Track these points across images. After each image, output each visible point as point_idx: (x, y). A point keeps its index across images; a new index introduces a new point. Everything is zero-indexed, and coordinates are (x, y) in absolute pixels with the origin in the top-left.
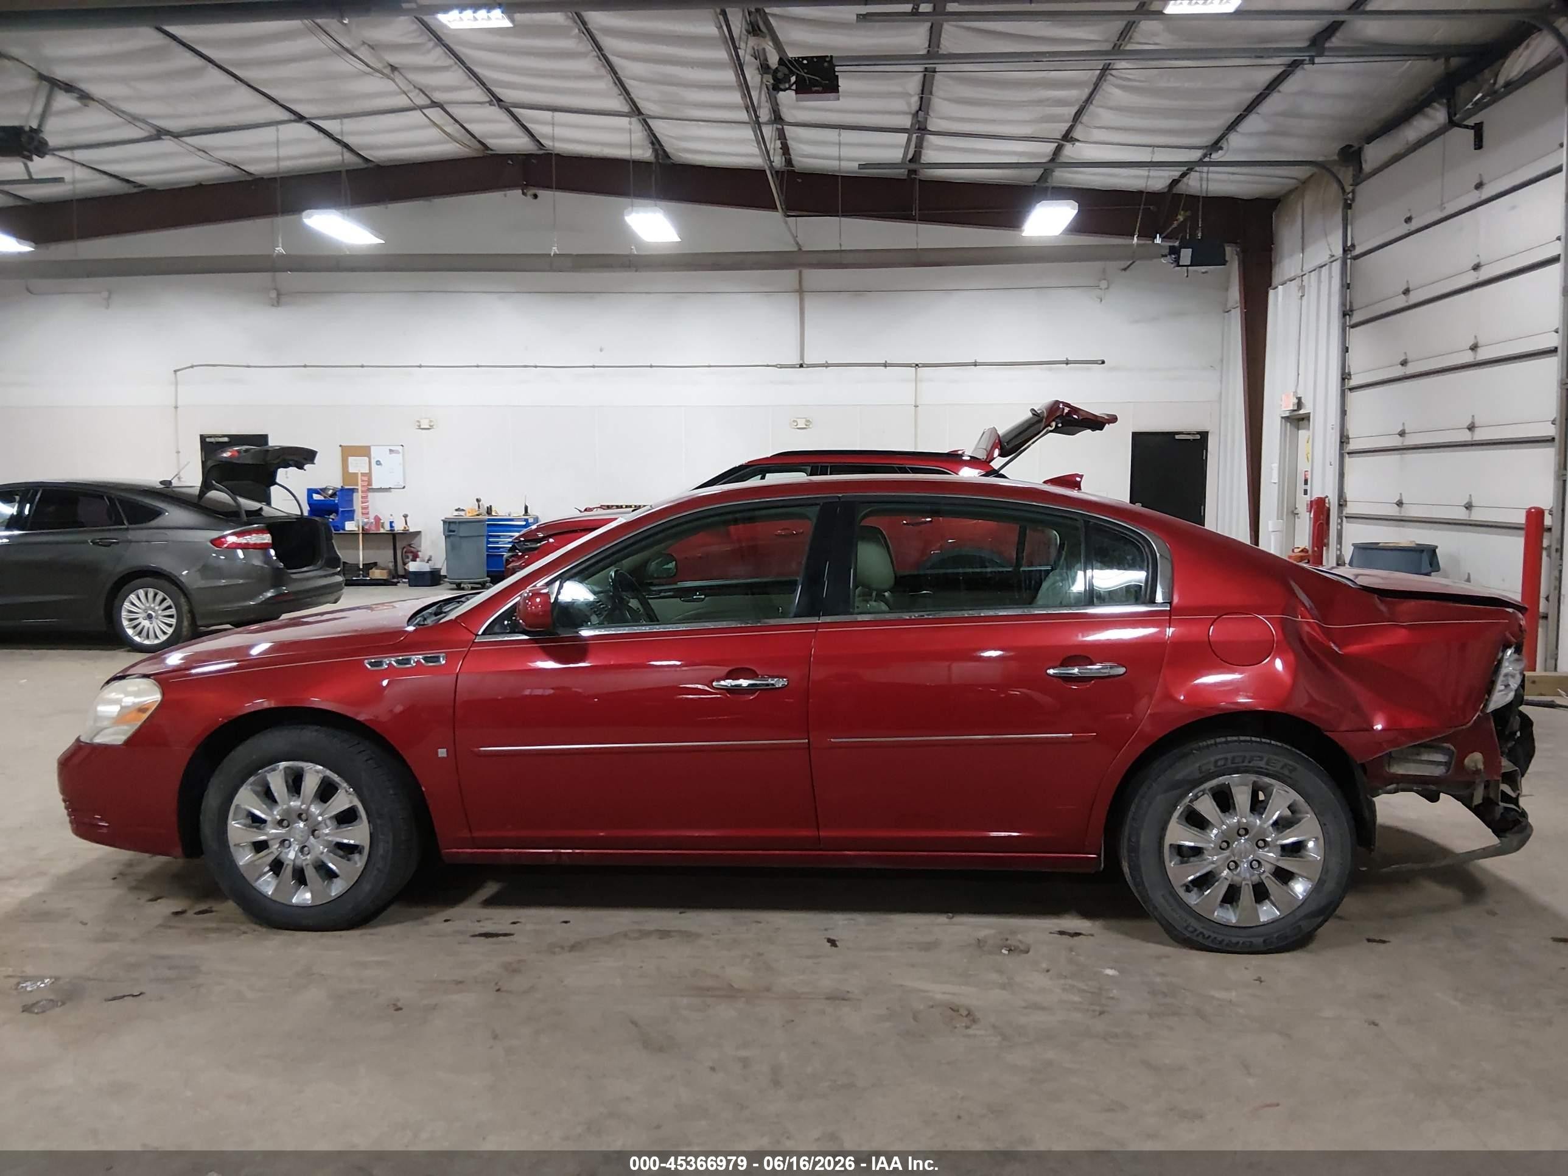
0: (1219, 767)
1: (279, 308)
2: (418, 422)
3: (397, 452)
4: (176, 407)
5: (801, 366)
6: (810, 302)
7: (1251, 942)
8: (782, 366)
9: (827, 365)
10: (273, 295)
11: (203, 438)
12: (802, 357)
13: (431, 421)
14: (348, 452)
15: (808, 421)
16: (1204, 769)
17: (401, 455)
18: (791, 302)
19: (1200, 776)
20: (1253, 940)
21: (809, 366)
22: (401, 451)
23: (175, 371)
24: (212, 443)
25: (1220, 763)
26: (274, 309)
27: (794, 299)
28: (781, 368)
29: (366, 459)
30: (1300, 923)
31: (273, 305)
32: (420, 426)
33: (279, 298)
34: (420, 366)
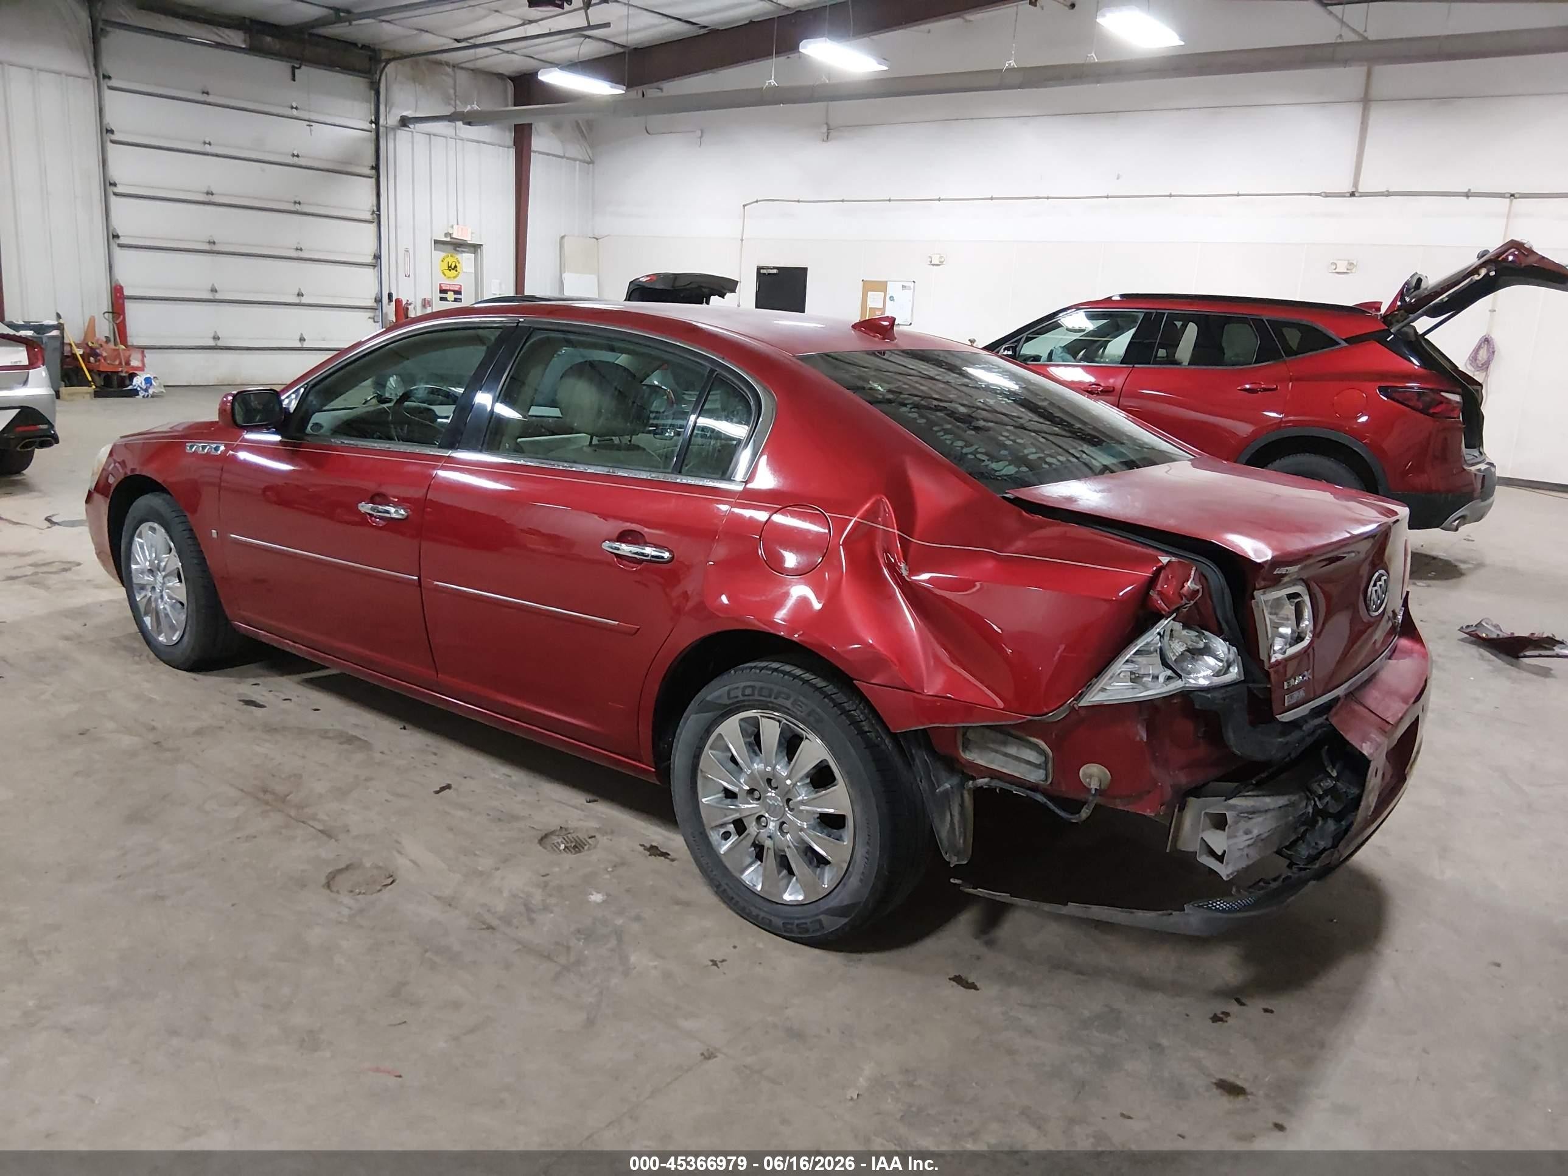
0: (746, 696)
1: (829, 143)
2: (930, 257)
3: (909, 288)
4: (742, 240)
5: (1352, 194)
6: (1377, 115)
7: (770, 921)
8: (1327, 195)
9: (1388, 194)
10: (824, 129)
11: (759, 269)
12: (1356, 184)
13: (941, 257)
14: (870, 286)
15: (1351, 264)
16: (732, 694)
17: (912, 291)
18: (1351, 116)
19: (728, 702)
20: (772, 918)
21: (1363, 195)
22: (912, 287)
23: (744, 206)
24: (765, 274)
25: (748, 691)
26: (825, 144)
27: (1358, 109)
28: (1327, 196)
29: (883, 294)
30: (822, 917)
31: (823, 141)
32: (931, 262)
33: (830, 132)
34: (939, 200)
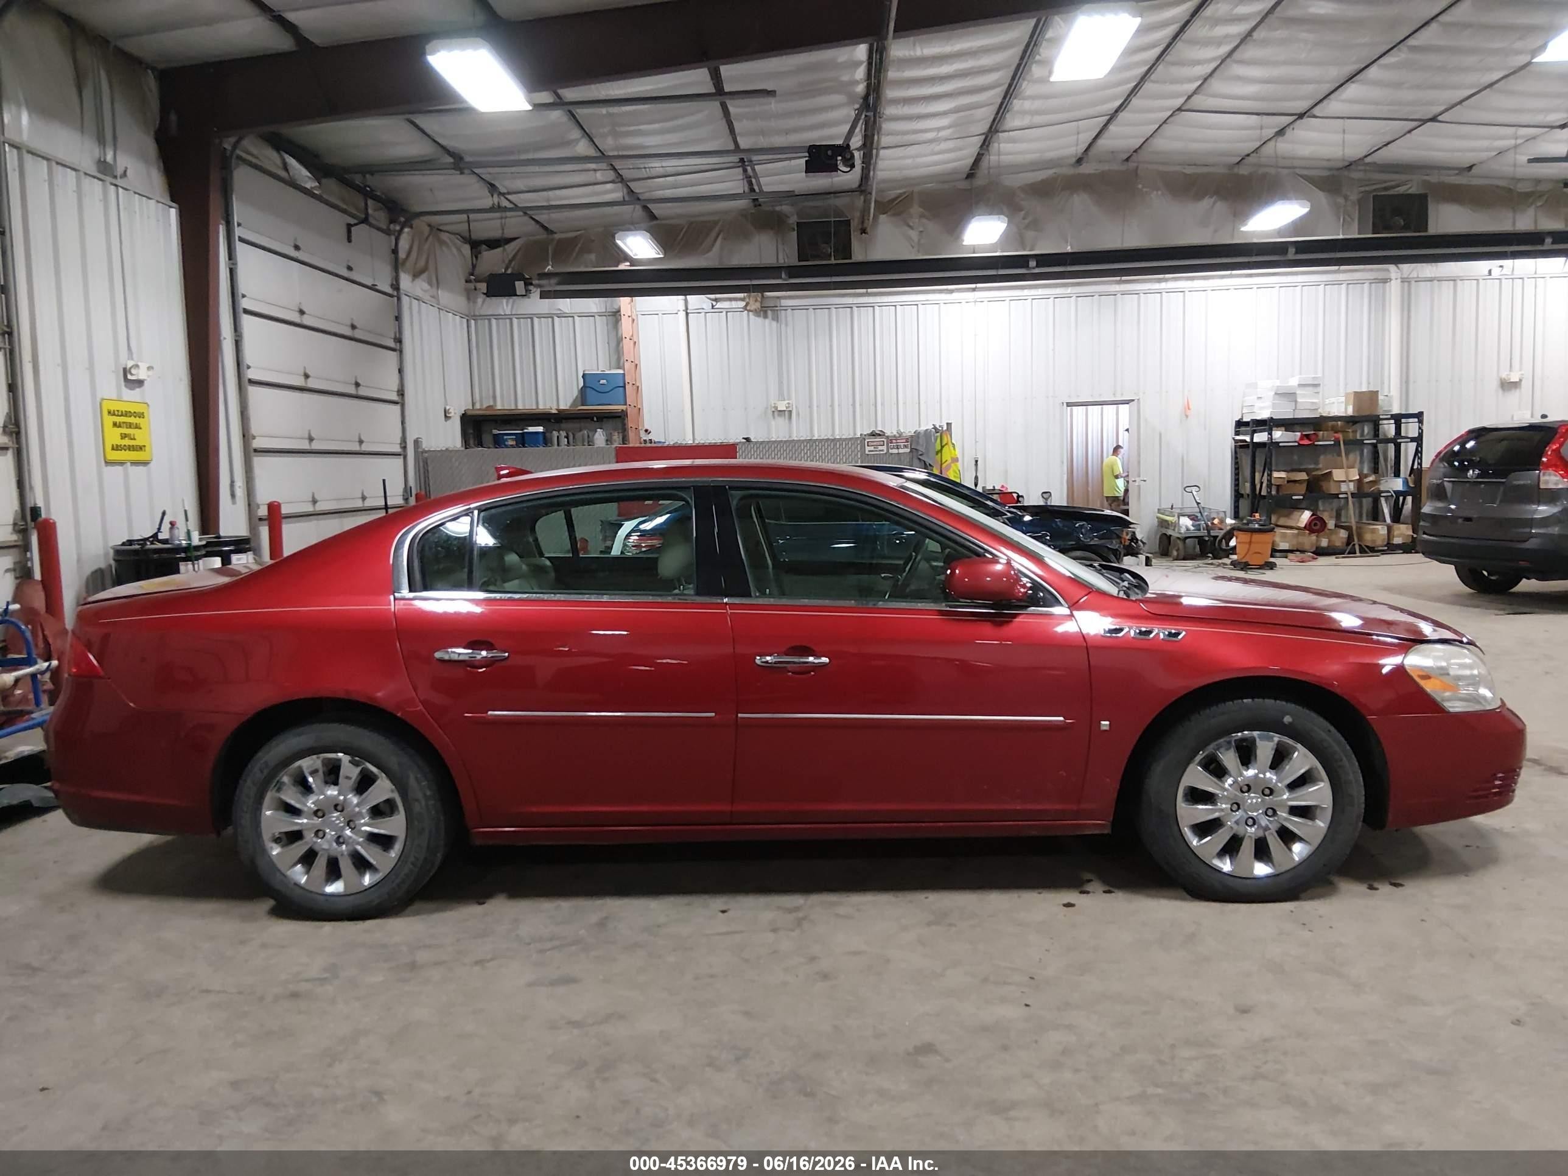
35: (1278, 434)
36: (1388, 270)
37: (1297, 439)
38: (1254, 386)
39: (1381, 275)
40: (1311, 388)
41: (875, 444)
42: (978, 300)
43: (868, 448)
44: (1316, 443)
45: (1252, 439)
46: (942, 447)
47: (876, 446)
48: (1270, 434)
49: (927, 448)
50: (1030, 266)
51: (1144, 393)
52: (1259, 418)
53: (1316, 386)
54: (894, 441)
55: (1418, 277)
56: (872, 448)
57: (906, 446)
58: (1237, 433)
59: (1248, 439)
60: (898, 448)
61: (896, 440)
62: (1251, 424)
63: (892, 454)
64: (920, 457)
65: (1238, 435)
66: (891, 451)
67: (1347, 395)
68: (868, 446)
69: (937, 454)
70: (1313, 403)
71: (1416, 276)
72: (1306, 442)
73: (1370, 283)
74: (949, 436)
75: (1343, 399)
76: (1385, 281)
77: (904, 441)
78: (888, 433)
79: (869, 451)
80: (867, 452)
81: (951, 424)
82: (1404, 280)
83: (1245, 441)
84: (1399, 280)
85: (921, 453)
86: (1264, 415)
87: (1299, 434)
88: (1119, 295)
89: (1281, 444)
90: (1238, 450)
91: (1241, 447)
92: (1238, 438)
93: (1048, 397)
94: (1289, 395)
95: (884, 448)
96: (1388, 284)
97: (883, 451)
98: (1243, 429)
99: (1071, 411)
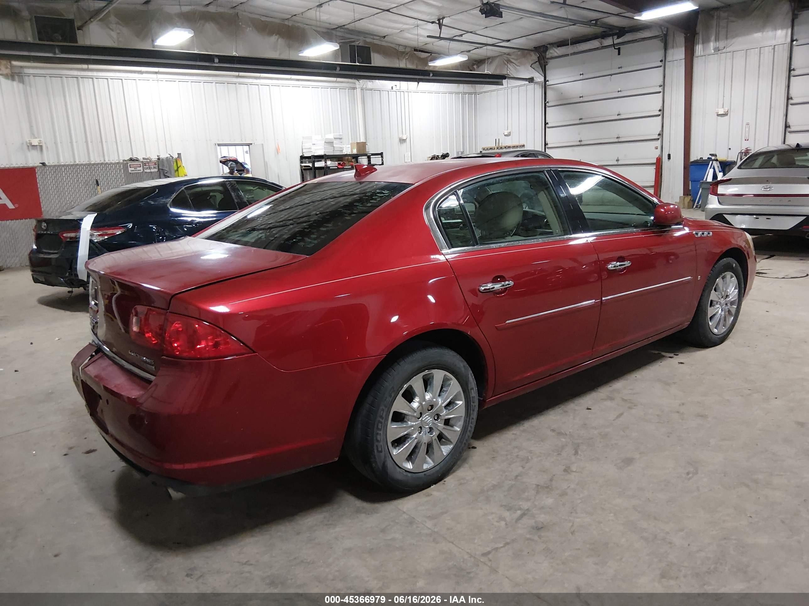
35: (329, 163)
36: (355, 83)
37: (337, 165)
38: (310, 138)
39: (352, 85)
40: (338, 140)
41: (135, 166)
42: (160, 80)
43: (130, 169)
44: (345, 167)
45: (314, 165)
46: (178, 168)
47: (135, 168)
48: (326, 162)
49: (170, 169)
50: (215, 62)
51: (256, 140)
52: (316, 154)
53: (341, 139)
54: (147, 164)
55: (366, 88)
56: (133, 169)
57: (154, 168)
58: (301, 162)
59: (311, 165)
60: (150, 169)
61: (148, 163)
62: (312, 157)
63: (146, 172)
64: (166, 174)
65: (302, 163)
66: (145, 171)
67: (352, 144)
68: (130, 167)
69: (175, 172)
70: (340, 147)
71: (365, 87)
72: (340, 167)
73: (349, 89)
74: (180, 161)
75: (350, 146)
76: (354, 88)
77: (154, 164)
78: (140, 158)
79: (131, 171)
80: (130, 171)
81: (180, 154)
82: (362, 89)
83: (309, 166)
84: (360, 89)
85: (166, 172)
86: (321, 153)
87: (337, 163)
88: (237, 84)
89: (331, 168)
90: (303, 171)
91: (304, 169)
92: (303, 165)
93: (207, 140)
94: (330, 143)
95: (141, 168)
96: (355, 90)
97: (140, 170)
98: (304, 160)
99: (220, 148)
